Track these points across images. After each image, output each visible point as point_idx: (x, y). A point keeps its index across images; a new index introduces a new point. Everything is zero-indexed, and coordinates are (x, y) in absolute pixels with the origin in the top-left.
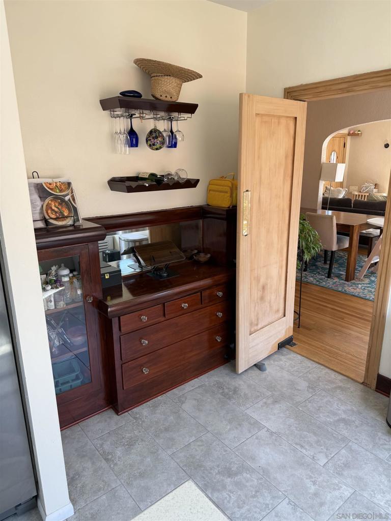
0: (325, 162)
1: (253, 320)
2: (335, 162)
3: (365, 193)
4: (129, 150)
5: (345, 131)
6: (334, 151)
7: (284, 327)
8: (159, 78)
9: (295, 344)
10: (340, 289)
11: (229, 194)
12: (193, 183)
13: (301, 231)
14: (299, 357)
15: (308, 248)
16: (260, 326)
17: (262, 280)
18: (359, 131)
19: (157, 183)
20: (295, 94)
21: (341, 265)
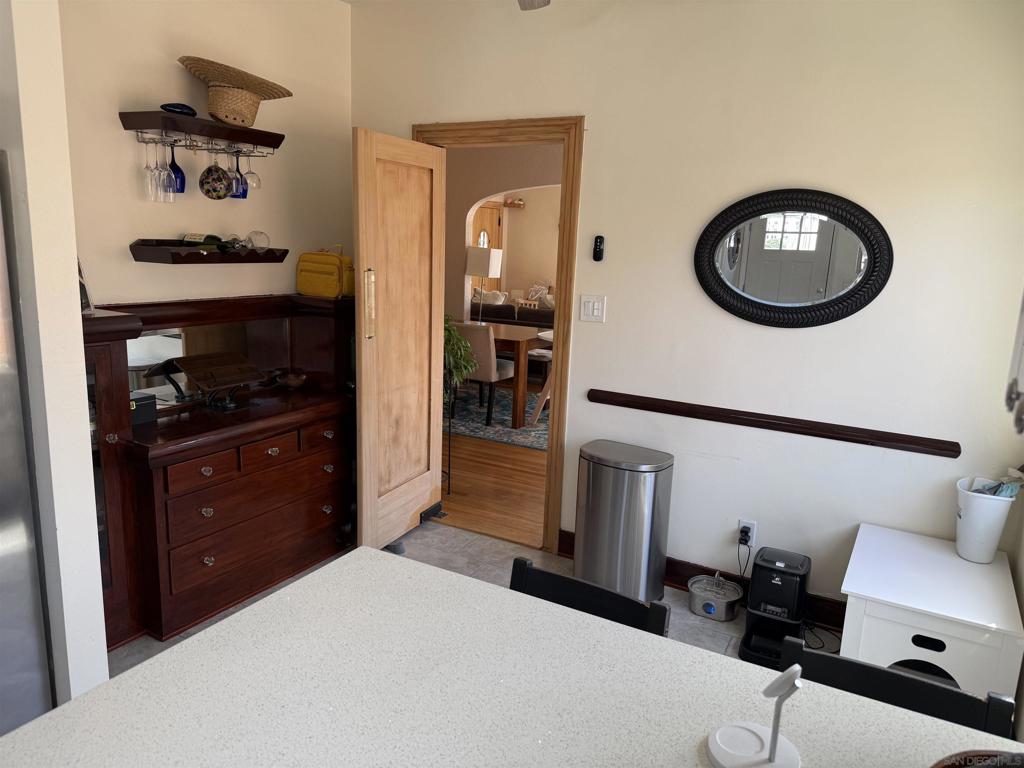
0: (471, 245)
1: (383, 474)
2: (486, 246)
3: (535, 300)
4: (174, 198)
5: (498, 198)
6: (484, 230)
7: (427, 488)
8: (225, 89)
9: (444, 515)
10: (505, 440)
11: (336, 277)
12: (278, 254)
13: (447, 341)
14: (453, 529)
15: (457, 367)
16: (393, 484)
17: (395, 412)
18: (520, 200)
19: (222, 251)
20: (427, 135)
21: (504, 407)
